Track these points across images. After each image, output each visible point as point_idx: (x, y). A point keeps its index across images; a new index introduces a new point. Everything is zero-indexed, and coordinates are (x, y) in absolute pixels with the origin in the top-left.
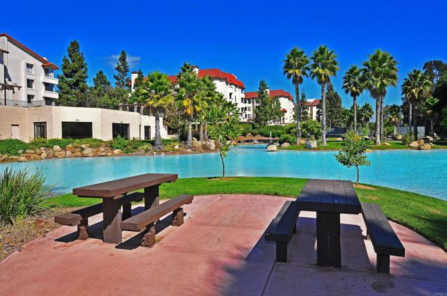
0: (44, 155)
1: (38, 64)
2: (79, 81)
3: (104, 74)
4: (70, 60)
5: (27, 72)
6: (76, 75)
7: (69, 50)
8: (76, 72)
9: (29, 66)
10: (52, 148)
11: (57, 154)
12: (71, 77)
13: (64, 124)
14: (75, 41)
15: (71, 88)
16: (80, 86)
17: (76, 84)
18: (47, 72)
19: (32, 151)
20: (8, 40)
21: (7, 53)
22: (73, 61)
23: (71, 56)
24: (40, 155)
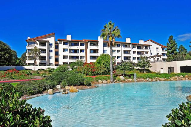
0: (178, 79)
1: (160, 47)
2: (174, 50)
3: (183, 46)
4: (169, 43)
5: (157, 51)
6: (172, 48)
7: (169, 40)
8: (172, 47)
9: (157, 48)
10: (180, 76)
11: (182, 79)
12: (170, 50)
13: (181, 67)
14: (171, 36)
15: (170, 54)
16: (175, 52)
17: (173, 52)
18: (163, 49)
19: (173, 77)
20: (151, 41)
21: (152, 45)
22: (171, 44)
23: (170, 42)
24: (176, 79)
